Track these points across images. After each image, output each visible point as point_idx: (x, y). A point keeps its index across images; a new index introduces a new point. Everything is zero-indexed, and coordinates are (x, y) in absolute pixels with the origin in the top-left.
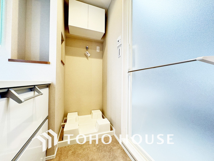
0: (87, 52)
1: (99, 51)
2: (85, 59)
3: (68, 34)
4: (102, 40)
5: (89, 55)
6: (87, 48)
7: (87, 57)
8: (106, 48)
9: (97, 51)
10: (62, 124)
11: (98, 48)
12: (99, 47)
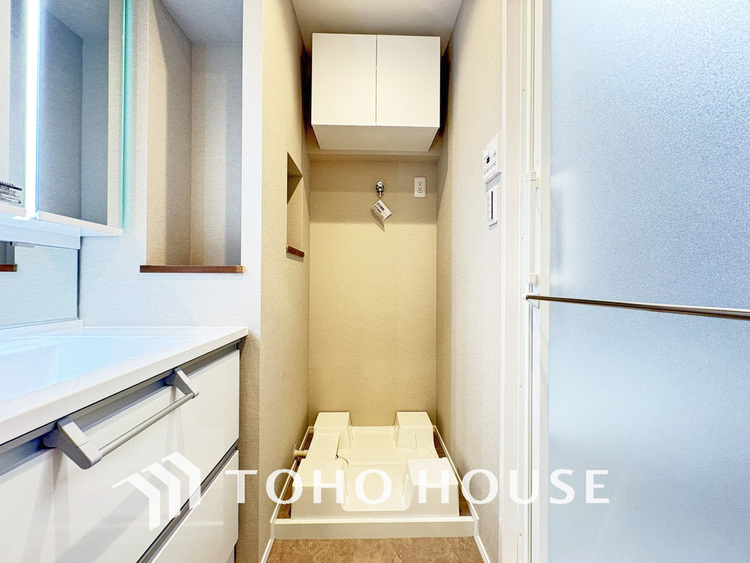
0: (380, 202)
1: (423, 195)
2: (374, 227)
3: (315, 152)
4: (434, 154)
5: (386, 213)
6: (380, 191)
7: (379, 220)
8: (447, 184)
9: (417, 194)
10: (297, 452)
11: (419, 183)
12: (423, 180)
